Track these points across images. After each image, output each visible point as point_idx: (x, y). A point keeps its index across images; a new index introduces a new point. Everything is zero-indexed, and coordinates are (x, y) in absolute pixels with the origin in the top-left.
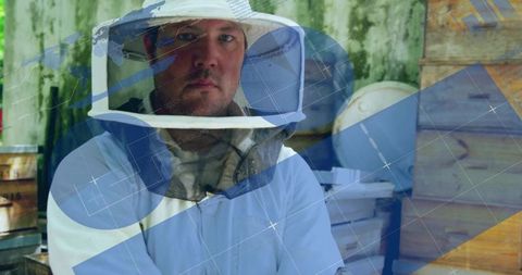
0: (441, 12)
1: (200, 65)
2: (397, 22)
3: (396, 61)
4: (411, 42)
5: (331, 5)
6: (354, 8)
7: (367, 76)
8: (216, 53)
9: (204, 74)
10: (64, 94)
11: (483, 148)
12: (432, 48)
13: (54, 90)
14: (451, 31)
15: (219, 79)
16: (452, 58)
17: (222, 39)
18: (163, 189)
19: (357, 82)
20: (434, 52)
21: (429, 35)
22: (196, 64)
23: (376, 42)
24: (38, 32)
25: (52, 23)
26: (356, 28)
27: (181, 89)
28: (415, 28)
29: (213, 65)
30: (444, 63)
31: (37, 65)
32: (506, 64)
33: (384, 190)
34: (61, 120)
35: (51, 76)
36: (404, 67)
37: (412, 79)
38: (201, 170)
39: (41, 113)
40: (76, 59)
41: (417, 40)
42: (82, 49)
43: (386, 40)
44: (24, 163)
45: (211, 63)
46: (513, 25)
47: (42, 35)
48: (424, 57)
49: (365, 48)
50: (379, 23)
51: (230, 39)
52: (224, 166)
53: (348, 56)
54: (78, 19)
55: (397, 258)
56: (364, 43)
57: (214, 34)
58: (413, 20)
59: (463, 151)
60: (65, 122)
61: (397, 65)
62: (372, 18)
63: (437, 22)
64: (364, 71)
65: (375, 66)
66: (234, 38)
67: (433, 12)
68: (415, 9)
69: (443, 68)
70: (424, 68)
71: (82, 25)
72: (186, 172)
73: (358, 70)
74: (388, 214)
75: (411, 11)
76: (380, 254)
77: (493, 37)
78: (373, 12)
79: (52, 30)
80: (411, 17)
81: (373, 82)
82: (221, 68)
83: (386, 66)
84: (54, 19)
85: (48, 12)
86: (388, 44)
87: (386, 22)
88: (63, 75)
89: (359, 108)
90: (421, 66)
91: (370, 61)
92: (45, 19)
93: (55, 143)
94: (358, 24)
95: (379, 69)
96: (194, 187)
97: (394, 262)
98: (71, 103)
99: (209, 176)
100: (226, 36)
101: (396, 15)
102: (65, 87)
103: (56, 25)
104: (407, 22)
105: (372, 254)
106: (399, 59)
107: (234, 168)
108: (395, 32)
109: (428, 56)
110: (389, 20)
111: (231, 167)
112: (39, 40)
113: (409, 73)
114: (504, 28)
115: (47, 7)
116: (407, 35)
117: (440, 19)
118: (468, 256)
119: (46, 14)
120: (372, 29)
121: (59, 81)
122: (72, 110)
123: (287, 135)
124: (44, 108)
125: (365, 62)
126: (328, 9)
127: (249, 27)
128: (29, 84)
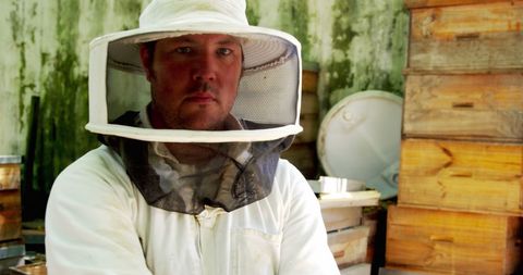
0: (425, 22)
1: (199, 78)
2: (381, 32)
3: (379, 70)
4: (394, 51)
5: (315, 15)
6: (338, 18)
7: (351, 85)
8: (214, 67)
9: (202, 88)
10: (45, 103)
11: (467, 156)
12: (416, 57)
13: (36, 100)
14: (435, 41)
15: (217, 93)
16: (435, 67)
17: (220, 53)
18: (161, 203)
19: (340, 92)
20: (418, 61)
21: (413, 45)
22: (195, 77)
23: (360, 51)
24: (19, 42)
25: (33, 33)
26: (340, 38)
27: (179, 102)
28: (399, 37)
29: (211, 79)
30: (428, 73)
31: (18, 74)
32: (489, 73)
33: (370, 198)
34: (43, 130)
35: (32, 86)
36: (388, 76)
37: (396, 87)
38: (198, 184)
39: (22, 123)
40: (58, 68)
41: (401, 50)
42: (64, 58)
43: (370, 49)
44: (8, 174)
45: (209, 77)
46: (495, 35)
47: (23, 44)
48: (408, 66)
49: (349, 57)
50: (362, 32)
51: (227, 52)
52: (221, 179)
53: (332, 65)
54: (60, 29)
55: (383, 266)
56: (348, 52)
57: (212, 47)
58: (396, 30)
59: (447, 159)
60: (47, 131)
61: (381, 75)
62: (355, 28)
63: (421, 32)
64: (348, 80)
65: (359, 76)
66: (232, 51)
67: (416, 22)
68: (398, 18)
69: (427, 77)
70: (409, 77)
71: (64, 34)
72: (184, 186)
73: (342, 79)
74: (374, 222)
75: (394, 21)
76: (367, 262)
77: (476, 48)
78: (357, 22)
79: (33, 39)
80: (394, 27)
81: (357, 91)
82: (219, 82)
83: (370, 76)
84: (35, 28)
85: (29, 22)
86: (372, 53)
87: (369, 32)
88: (45, 84)
89: (344, 117)
90: (406, 76)
91: (354, 70)
92: (25, 28)
93: (36, 152)
94: (341, 34)
95: (363, 78)
96: (193, 200)
97: (380, 269)
98: (53, 113)
99: (207, 189)
100: (224, 50)
101: (379, 25)
102: (46, 96)
103: (37, 34)
104: (390, 32)
105: (359, 262)
106: (383, 68)
107: (232, 181)
108: (379, 42)
109: (412, 65)
110: (373, 30)
111: (229, 180)
112: (20, 49)
113: (393, 82)
114: (487, 38)
115: (28, 16)
116: (390, 45)
117: (424, 28)
118: (453, 262)
119: (27, 23)
120: (356, 38)
121: (40, 91)
122: (53, 120)
123: (284, 147)
124: (25, 118)
125: (349, 71)
126: (312, 19)
127: (246, 40)
128: (10, 94)
